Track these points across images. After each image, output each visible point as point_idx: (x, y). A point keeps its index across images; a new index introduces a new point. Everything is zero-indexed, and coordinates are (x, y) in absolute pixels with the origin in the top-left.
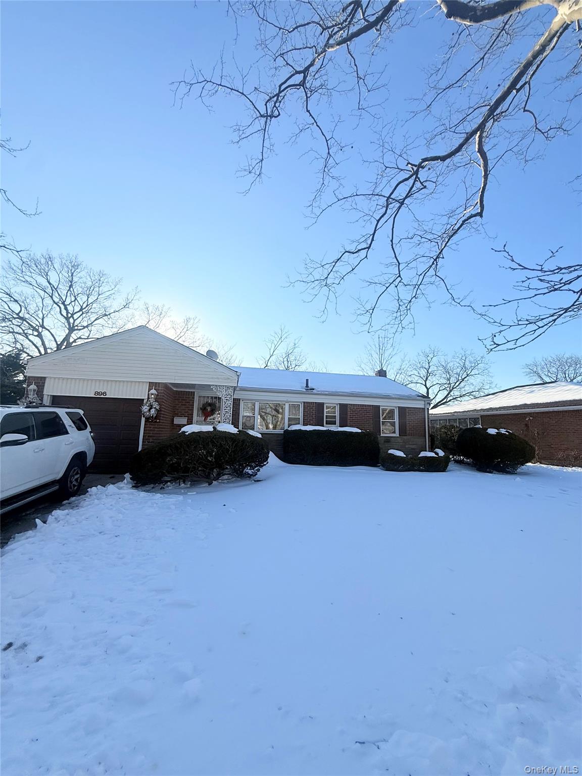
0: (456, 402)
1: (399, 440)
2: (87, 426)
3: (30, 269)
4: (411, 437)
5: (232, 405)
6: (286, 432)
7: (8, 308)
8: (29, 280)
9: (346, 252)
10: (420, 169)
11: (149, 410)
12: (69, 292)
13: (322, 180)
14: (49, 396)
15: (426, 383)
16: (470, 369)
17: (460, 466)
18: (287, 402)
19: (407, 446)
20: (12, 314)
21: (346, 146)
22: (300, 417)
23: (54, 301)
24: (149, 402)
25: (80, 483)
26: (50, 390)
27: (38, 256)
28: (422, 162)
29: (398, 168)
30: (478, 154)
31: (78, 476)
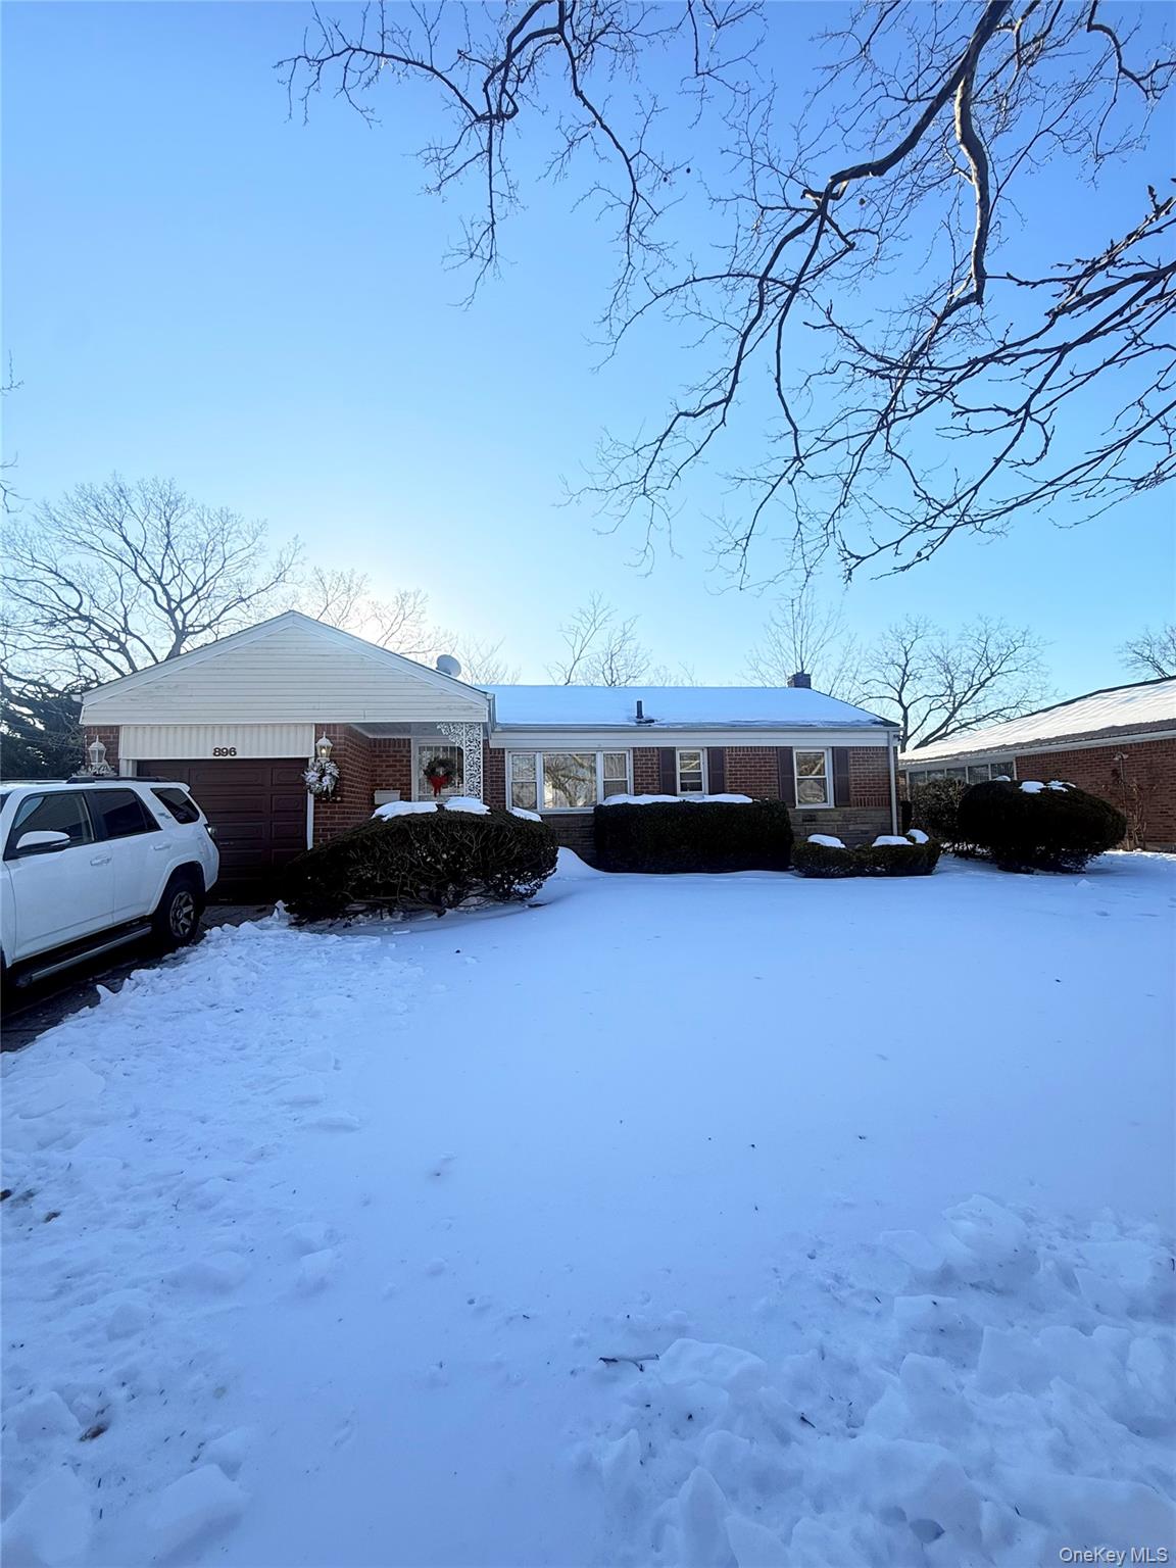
0: (967, 733)
1: (835, 815)
2: (198, 815)
3: (87, 517)
4: (860, 808)
5: (482, 760)
6: (599, 809)
7: (56, 600)
8: (88, 540)
9: (680, 414)
10: (830, 201)
11: (320, 779)
12: (166, 557)
13: (626, 255)
14: (131, 762)
15: (900, 696)
16: (999, 661)
17: (966, 862)
18: (600, 749)
19: (851, 828)
20: (66, 611)
21: (674, 169)
22: (627, 779)
23: (141, 580)
24: (318, 764)
25: (195, 922)
26: (132, 749)
27: (99, 489)
28: (833, 185)
29: (788, 208)
30: (962, 147)
31: (190, 908)
